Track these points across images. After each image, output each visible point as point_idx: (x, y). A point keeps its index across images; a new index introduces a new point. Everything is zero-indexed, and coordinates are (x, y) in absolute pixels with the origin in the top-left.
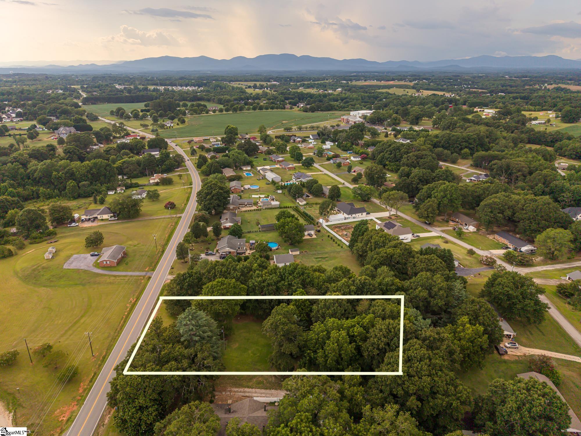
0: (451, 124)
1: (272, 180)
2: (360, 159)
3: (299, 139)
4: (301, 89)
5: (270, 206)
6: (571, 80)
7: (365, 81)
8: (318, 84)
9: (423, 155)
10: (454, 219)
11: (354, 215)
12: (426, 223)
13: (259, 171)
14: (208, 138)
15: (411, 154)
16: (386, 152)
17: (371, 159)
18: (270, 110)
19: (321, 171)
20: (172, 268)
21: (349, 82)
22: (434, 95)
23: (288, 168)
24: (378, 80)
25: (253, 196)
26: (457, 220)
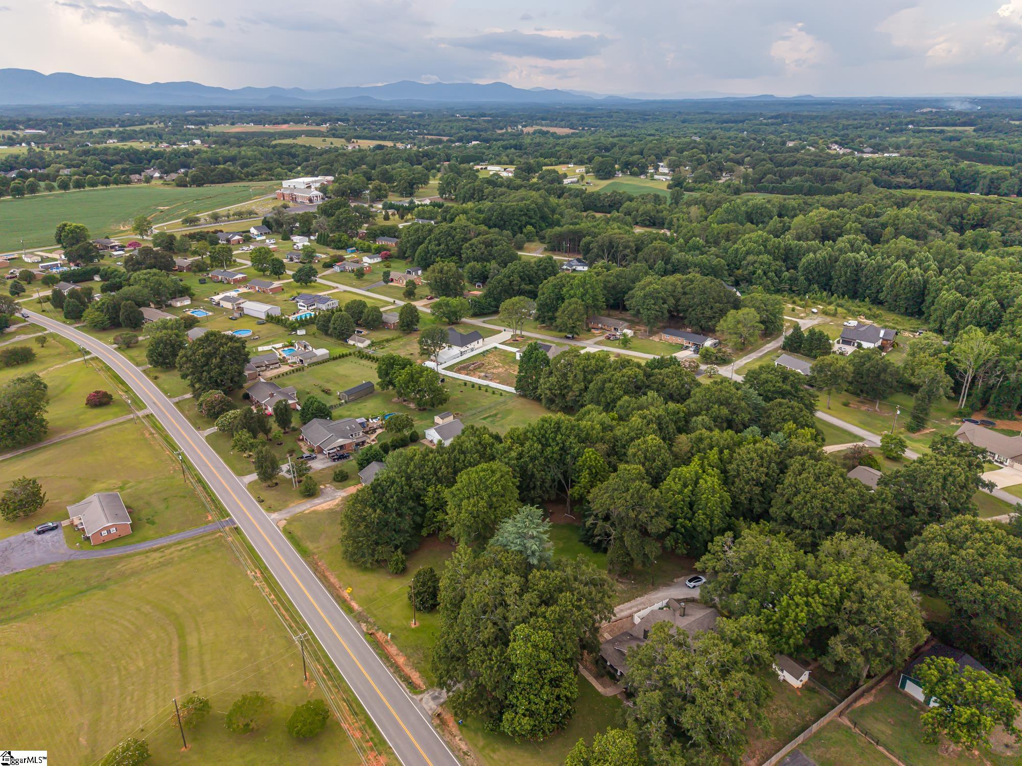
0: (474, 190)
1: (268, 316)
2: (379, 260)
3: (237, 237)
4: (112, 143)
5: (314, 360)
6: (543, 119)
7: (233, 124)
8: (142, 131)
9: (492, 241)
10: (595, 326)
11: (470, 346)
12: (568, 338)
13: (218, 304)
14: (15, 255)
15: (474, 241)
16: (429, 243)
17: (398, 257)
18: (100, 187)
19: (334, 288)
20: (261, 501)
21: (203, 127)
22: (380, 147)
23: (271, 290)
24: (257, 123)
25: (260, 349)
26: (600, 325)
